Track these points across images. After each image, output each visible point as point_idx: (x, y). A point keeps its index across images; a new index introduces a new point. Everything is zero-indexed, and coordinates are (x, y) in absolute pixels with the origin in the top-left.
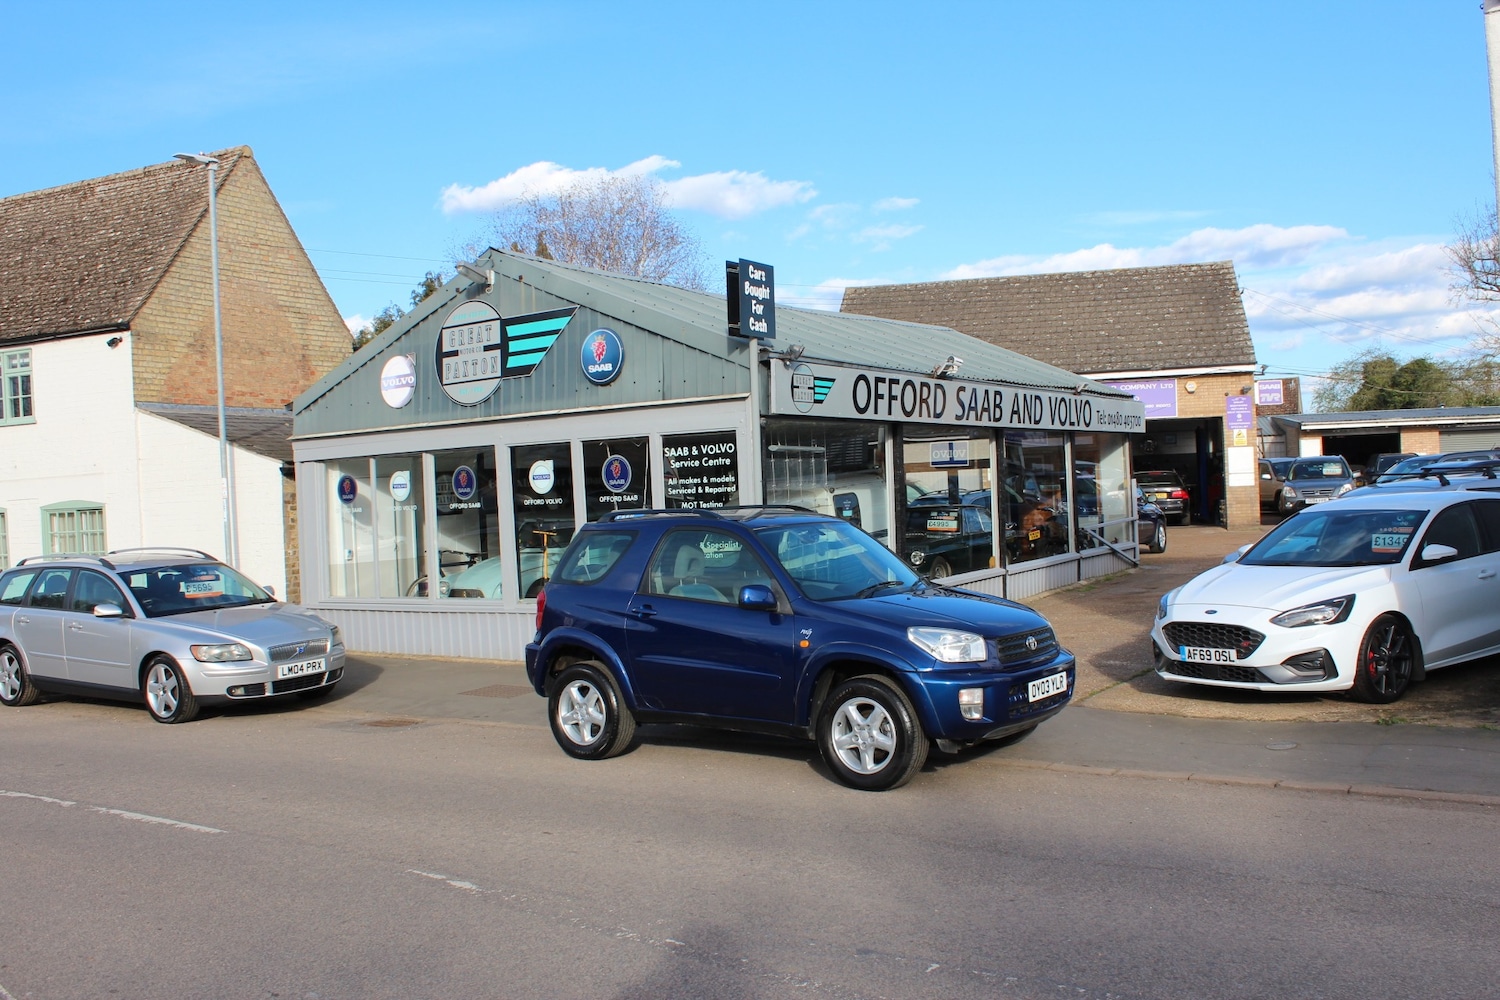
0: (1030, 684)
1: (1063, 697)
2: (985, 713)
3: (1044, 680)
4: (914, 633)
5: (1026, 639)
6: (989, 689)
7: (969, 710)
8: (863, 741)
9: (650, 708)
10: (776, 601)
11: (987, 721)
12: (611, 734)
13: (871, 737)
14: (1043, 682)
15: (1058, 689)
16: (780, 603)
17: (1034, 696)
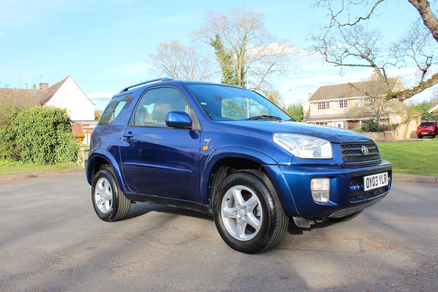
0: (365, 178)
1: (386, 189)
2: (331, 199)
3: (375, 176)
4: (278, 137)
5: (361, 147)
6: (334, 180)
7: (319, 196)
8: (240, 217)
9: (132, 192)
10: (192, 123)
11: (332, 204)
12: (115, 207)
13: (246, 216)
14: (374, 178)
15: (383, 183)
16: (194, 124)
17: (368, 187)
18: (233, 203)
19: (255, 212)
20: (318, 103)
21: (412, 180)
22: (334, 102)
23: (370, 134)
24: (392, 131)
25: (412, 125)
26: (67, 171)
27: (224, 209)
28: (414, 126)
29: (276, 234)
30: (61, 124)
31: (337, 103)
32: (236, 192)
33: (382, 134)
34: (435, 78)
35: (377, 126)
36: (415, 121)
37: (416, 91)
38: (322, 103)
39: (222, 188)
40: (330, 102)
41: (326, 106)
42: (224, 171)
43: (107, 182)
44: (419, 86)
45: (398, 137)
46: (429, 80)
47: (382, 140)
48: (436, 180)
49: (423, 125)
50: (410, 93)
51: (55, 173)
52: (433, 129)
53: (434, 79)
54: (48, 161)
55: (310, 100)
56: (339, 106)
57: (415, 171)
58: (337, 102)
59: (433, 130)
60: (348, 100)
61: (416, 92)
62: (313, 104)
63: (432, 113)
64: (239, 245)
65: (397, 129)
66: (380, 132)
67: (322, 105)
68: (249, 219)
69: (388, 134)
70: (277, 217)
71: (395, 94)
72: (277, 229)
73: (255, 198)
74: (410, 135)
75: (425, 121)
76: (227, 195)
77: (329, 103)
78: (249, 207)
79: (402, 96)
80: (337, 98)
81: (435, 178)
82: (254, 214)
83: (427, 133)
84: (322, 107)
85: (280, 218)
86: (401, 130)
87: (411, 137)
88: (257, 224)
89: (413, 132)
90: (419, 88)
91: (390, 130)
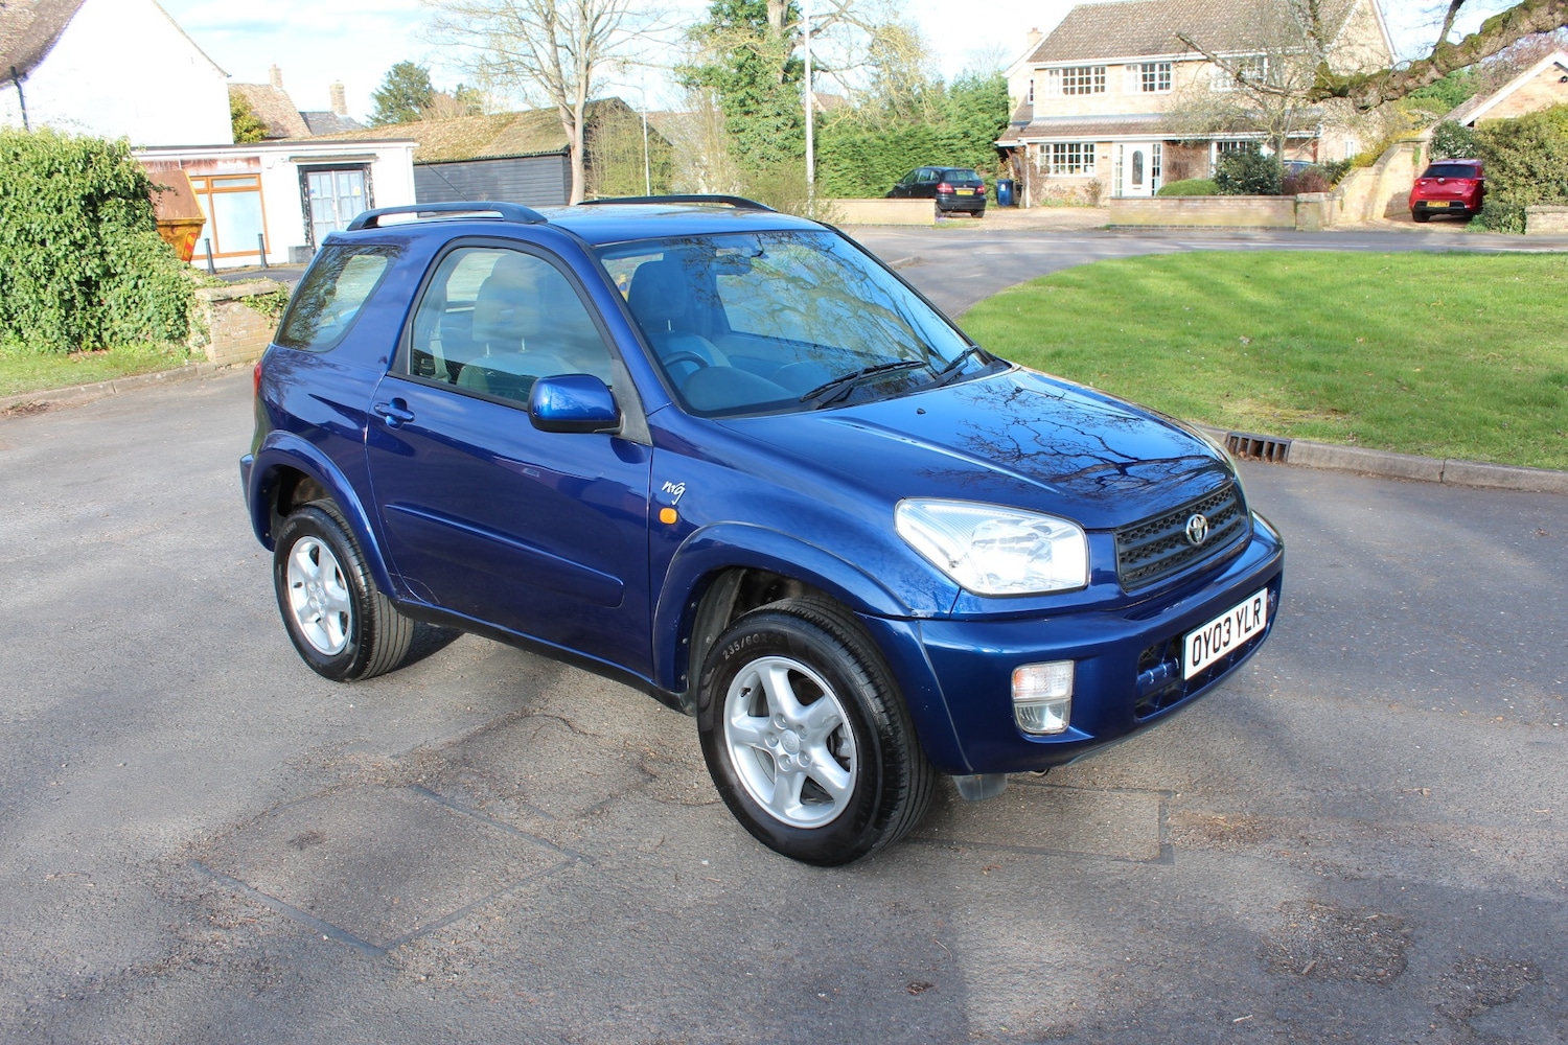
0: (1190, 639)
1: (1256, 643)
2: (1074, 718)
3: (1221, 619)
4: (912, 513)
6: (1091, 664)
7: (1037, 714)
8: (785, 753)
9: (418, 601)
10: (618, 411)
11: (1079, 735)
12: (363, 642)
13: (803, 753)
14: (1219, 626)
15: (1247, 630)
16: (627, 418)
17: (1196, 663)
18: (760, 703)
19: (833, 743)
20: (1065, 71)
21: (1365, 468)
22: (1124, 67)
23: (1244, 203)
24: (1322, 194)
25: (1396, 170)
26: (153, 378)
27: (734, 721)
28: (1401, 174)
29: (897, 821)
30: (112, 201)
31: (1132, 72)
32: (775, 675)
33: (1288, 202)
34: (1493, 32)
35: (1271, 171)
36: (1409, 156)
37: (1418, 77)
38: (1077, 71)
39: (727, 657)
40: (1107, 69)
41: (1093, 84)
42: (731, 583)
43: (328, 554)
44: (1431, 61)
45: (1344, 215)
46: (1469, 40)
47: (1287, 225)
48: (1442, 473)
49: (1433, 172)
50: (1396, 84)
51: (111, 391)
52: (1468, 189)
53: (1489, 36)
54: (77, 339)
55: (1034, 59)
56: (1141, 83)
57: (1379, 432)
58: (1135, 68)
59: (1468, 194)
60: (1174, 62)
61: (1418, 82)
62: (1047, 72)
63: (1472, 124)
64: (781, 836)
65: (1343, 185)
66: (1282, 197)
67: (1077, 77)
68: (815, 765)
69: (1309, 207)
70: (902, 775)
71: (1343, 84)
72: (902, 809)
73: (830, 705)
74: (1388, 206)
75: (1442, 158)
76: (744, 678)
77: (1103, 72)
78: (816, 731)
79: (1366, 93)
80: (1133, 53)
81: (1440, 467)
82: (829, 749)
83: (1445, 204)
84: (1077, 86)
85: (911, 774)
86: (1356, 186)
87: (1391, 214)
88: (838, 780)
89: (1397, 196)
90: (1431, 66)
91: (1317, 190)
